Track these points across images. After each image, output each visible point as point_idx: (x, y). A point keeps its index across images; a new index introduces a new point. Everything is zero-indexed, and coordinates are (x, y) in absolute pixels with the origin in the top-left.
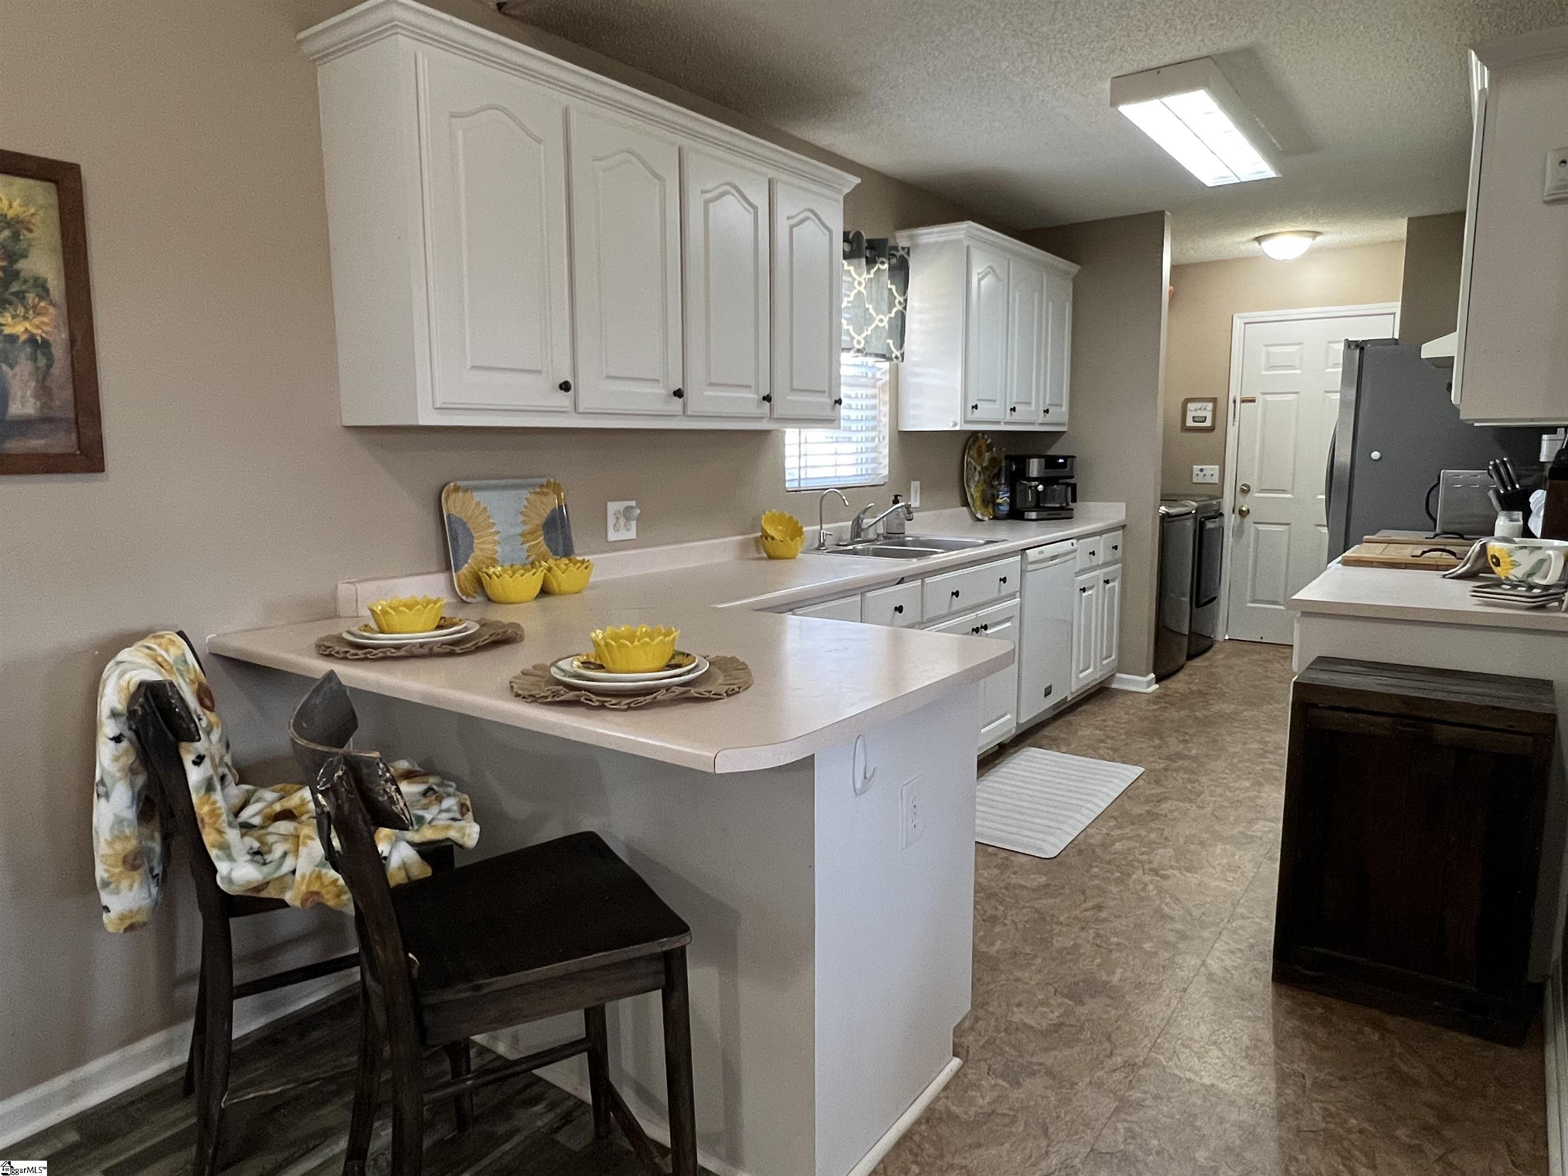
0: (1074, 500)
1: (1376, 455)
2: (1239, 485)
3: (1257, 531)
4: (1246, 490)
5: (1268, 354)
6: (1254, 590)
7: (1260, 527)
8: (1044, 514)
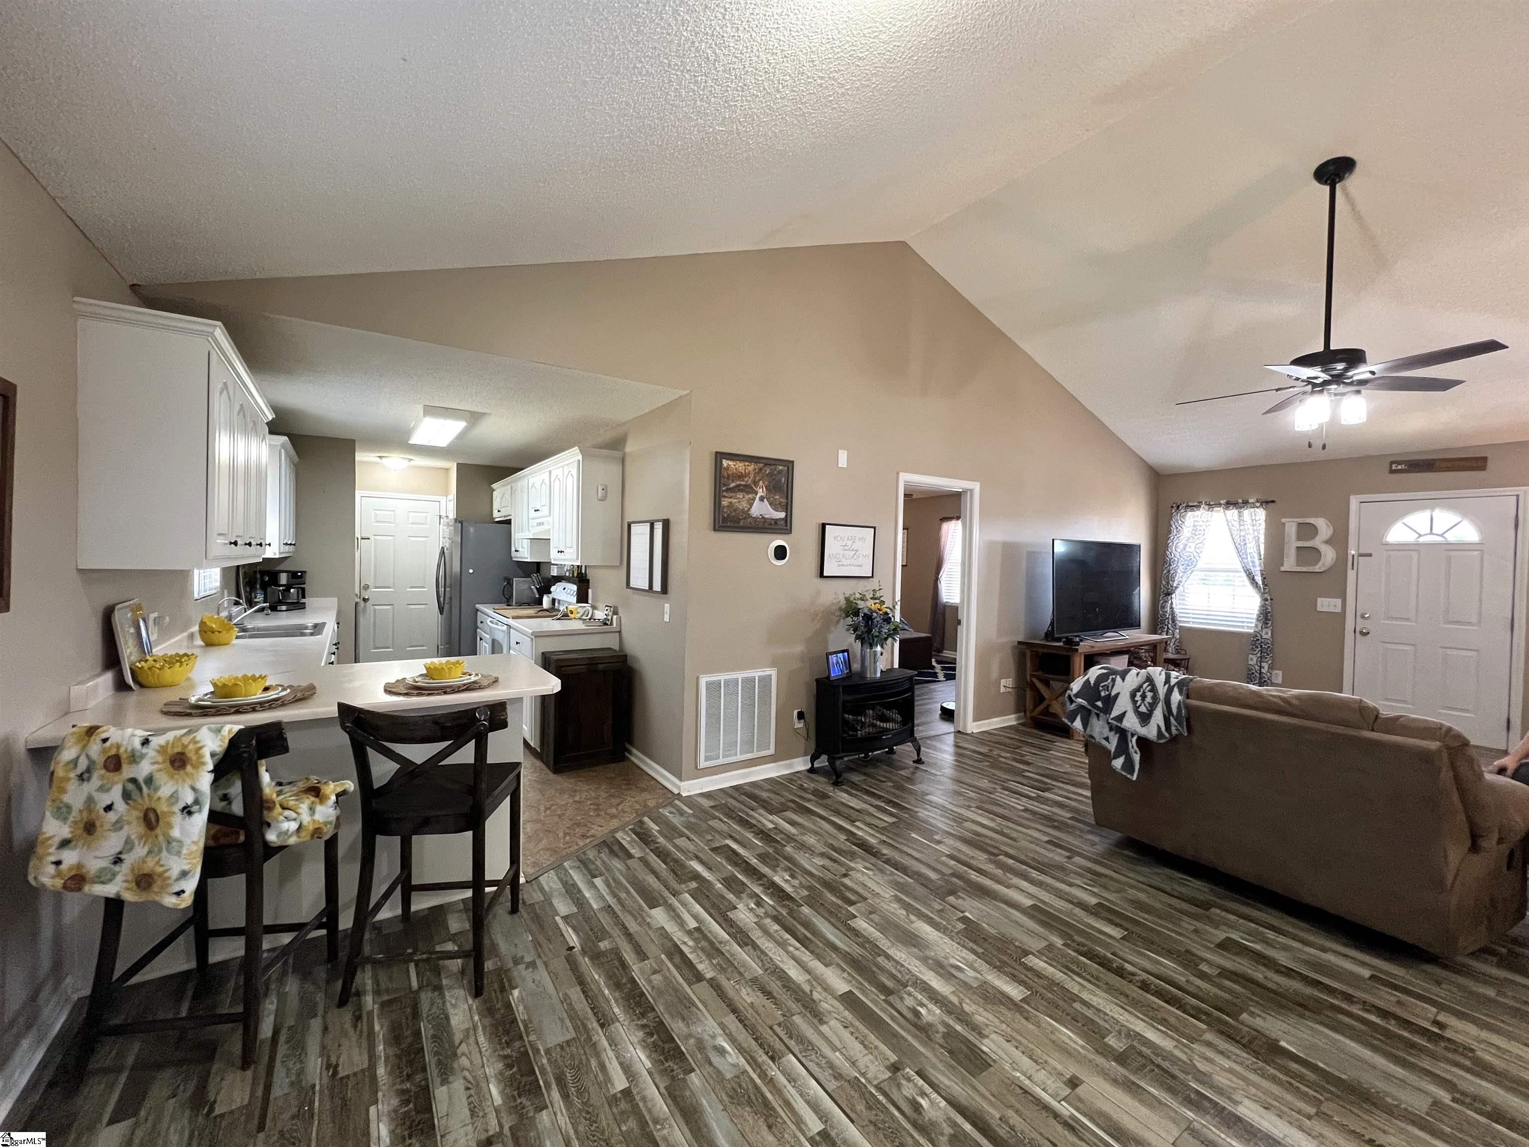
0: (304, 597)
1: (471, 571)
2: (362, 585)
3: (375, 610)
4: (366, 587)
5: (376, 515)
6: (374, 642)
7: (377, 607)
8: (291, 607)
